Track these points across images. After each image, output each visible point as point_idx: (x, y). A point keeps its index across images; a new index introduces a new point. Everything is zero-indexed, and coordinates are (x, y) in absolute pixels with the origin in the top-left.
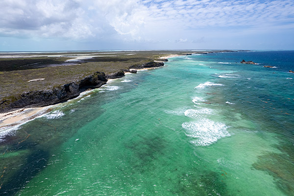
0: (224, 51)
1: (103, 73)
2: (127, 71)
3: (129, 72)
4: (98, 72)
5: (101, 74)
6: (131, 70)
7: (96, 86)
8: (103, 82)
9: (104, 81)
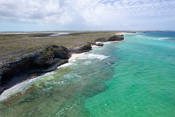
0: (155, 31)
1: (63, 47)
2: (93, 44)
3: (96, 44)
4: (54, 46)
5: (60, 49)
6: (97, 43)
7: (47, 68)
8: (63, 61)
9: (65, 58)
